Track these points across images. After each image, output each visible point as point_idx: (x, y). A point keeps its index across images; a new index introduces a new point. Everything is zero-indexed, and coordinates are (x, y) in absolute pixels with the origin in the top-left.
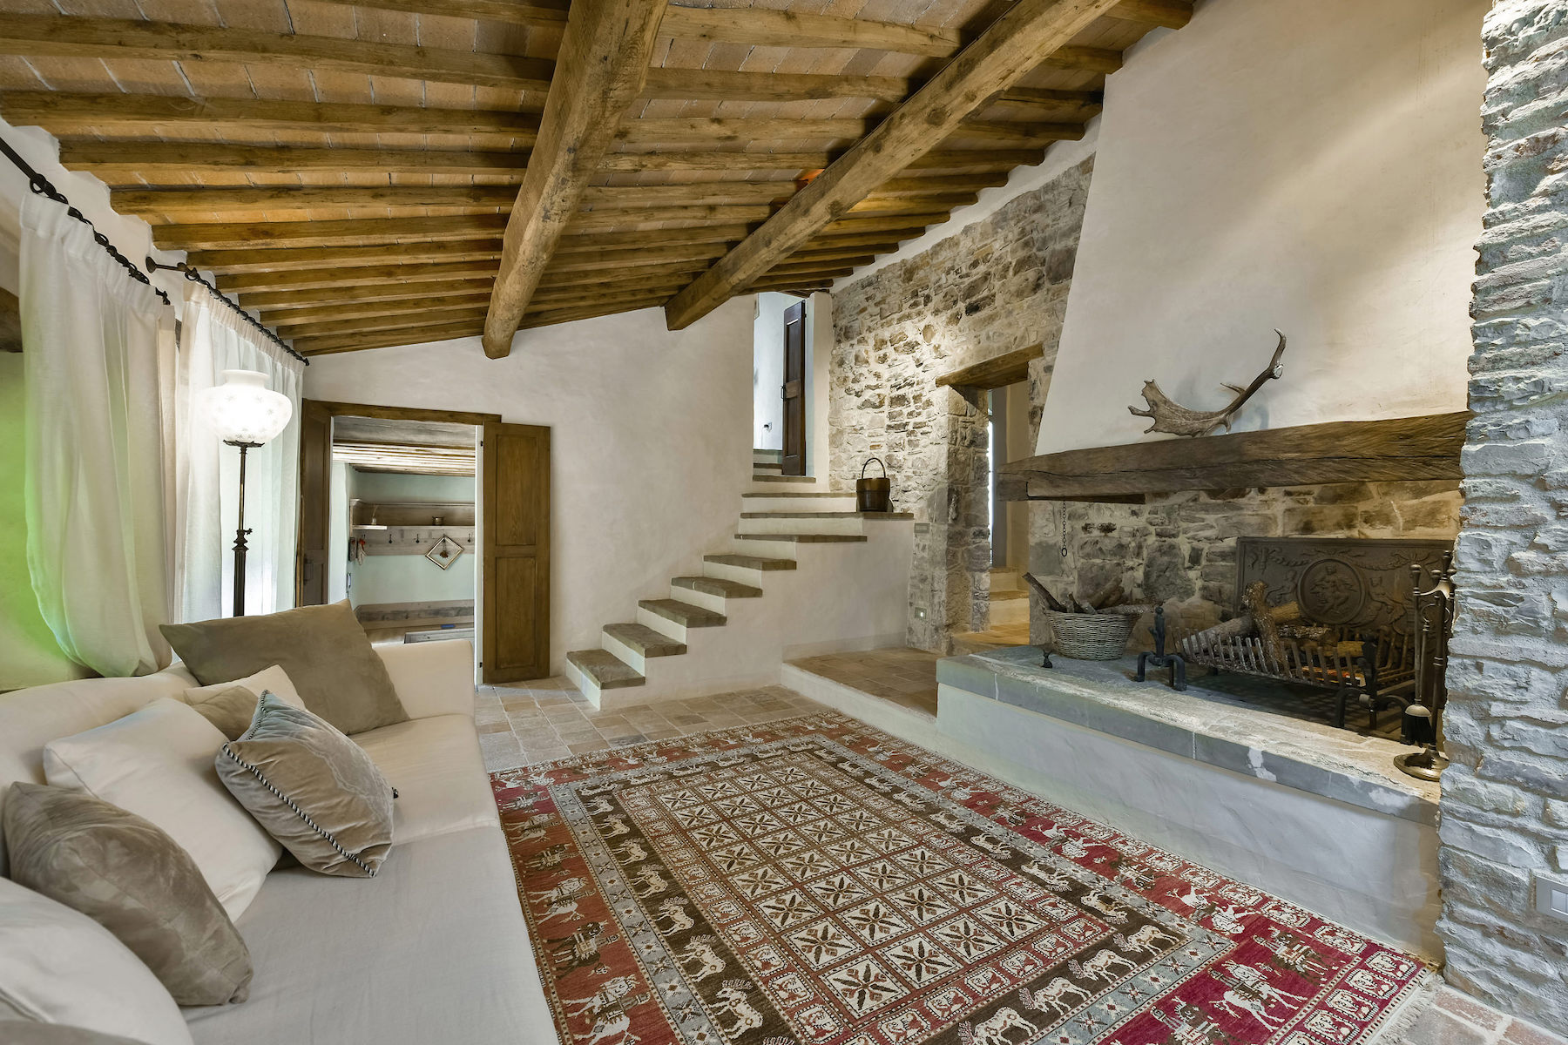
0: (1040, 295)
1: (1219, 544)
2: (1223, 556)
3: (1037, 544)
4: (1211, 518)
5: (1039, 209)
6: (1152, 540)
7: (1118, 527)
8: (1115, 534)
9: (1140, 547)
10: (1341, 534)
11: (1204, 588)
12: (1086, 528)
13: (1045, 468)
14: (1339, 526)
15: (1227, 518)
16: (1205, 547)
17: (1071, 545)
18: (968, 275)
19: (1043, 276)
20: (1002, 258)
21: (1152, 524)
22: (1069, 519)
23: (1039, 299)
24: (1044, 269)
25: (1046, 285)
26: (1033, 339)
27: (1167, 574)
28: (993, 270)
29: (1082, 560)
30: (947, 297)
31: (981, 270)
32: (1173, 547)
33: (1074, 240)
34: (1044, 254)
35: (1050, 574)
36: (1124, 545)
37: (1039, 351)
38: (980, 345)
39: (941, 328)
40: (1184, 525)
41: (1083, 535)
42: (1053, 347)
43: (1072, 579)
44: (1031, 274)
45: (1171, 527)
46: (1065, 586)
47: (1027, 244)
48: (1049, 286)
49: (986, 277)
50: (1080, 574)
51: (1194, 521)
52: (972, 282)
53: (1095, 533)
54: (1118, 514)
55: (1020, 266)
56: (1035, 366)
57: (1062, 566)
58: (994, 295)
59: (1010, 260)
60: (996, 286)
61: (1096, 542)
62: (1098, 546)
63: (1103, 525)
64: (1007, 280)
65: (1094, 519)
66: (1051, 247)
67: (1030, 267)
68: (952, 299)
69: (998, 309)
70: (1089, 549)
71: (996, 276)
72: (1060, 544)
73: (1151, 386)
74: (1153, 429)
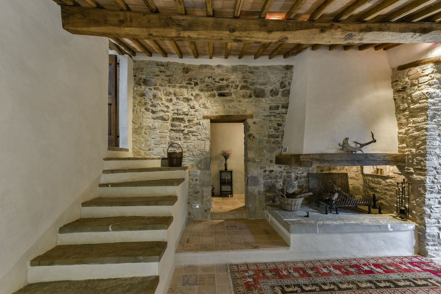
0: (251, 99)
1: (302, 175)
2: (304, 177)
3: (251, 177)
4: (301, 168)
5: (252, 72)
6: (284, 174)
7: (275, 171)
8: (273, 173)
10: (328, 172)
12: (265, 171)
13: (318, 158)
14: (328, 170)
15: (305, 169)
16: (299, 175)
17: (261, 176)
18: (218, 82)
19: (252, 94)
20: (235, 82)
21: (285, 170)
22: (261, 168)
23: (251, 100)
24: (252, 92)
25: (253, 97)
26: (249, 112)
27: (290, 183)
28: (230, 85)
29: (264, 181)
30: (208, 87)
31: (225, 83)
32: (291, 176)
33: (264, 87)
34: (252, 87)
35: (256, 185)
36: (277, 176)
37: (251, 117)
38: (225, 108)
39: (205, 97)
40: (294, 170)
41: (264, 173)
42: (257, 117)
43: (261, 186)
44: (249, 92)
45: (290, 170)
46: (259, 189)
47: (246, 81)
48: (254, 98)
49: (228, 86)
50: (264, 185)
51: (297, 169)
52: (220, 85)
53: (267, 172)
54: (275, 167)
55: (243, 87)
56: (250, 121)
57: (259, 183)
58: (232, 93)
59: (238, 84)
60: (233, 90)
61: (268, 175)
62: (269, 176)
63: (270, 170)
64: (237, 90)
65: (267, 169)
66: (255, 86)
67: (247, 89)
68: (211, 88)
69: (234, 99)
70: (267, 177)
71: (233, 87)
72: (258, 176)
73: (347, 139)
74: (342, 149)
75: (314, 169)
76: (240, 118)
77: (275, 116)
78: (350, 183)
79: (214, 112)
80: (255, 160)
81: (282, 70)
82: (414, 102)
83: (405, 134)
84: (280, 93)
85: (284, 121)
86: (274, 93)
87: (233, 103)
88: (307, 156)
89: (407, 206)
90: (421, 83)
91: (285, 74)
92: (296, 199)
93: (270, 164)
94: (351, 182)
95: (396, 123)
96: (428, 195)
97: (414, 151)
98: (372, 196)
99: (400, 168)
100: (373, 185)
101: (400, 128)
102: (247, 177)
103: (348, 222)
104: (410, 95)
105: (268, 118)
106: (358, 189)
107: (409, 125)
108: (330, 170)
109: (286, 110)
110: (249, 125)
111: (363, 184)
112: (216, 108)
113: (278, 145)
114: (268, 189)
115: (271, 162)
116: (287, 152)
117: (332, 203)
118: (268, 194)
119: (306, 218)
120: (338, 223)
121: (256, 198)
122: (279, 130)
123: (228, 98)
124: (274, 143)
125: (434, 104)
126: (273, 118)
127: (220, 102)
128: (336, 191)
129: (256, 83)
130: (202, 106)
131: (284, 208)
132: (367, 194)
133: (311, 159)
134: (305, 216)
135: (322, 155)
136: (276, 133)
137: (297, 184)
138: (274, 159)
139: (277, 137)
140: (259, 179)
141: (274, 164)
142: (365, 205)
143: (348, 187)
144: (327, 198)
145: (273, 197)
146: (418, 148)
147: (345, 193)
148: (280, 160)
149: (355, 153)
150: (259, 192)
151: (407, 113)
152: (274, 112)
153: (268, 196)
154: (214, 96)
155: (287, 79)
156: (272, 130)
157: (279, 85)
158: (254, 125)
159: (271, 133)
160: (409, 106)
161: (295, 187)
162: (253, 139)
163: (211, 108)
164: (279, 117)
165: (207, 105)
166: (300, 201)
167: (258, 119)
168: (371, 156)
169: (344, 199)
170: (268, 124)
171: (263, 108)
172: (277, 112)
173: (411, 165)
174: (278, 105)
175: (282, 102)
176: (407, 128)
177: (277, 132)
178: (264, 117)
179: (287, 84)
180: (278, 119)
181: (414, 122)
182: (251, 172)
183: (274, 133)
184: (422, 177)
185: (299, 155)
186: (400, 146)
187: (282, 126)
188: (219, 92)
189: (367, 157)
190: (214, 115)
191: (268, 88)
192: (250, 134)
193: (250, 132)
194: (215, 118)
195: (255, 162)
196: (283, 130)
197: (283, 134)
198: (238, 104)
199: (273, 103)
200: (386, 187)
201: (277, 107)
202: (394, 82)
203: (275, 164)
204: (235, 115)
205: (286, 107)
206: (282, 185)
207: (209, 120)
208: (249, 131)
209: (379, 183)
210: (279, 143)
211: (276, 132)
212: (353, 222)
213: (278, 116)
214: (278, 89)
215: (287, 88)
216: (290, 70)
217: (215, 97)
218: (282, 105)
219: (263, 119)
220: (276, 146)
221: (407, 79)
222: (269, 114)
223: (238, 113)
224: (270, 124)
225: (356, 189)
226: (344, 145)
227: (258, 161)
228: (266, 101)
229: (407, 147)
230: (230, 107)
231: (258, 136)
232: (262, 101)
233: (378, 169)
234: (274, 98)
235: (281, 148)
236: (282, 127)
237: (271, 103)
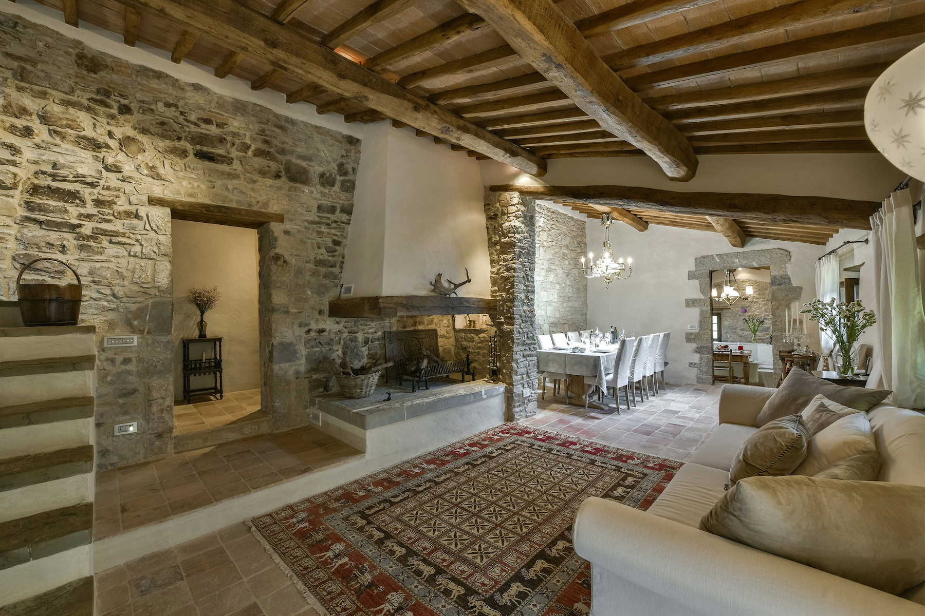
0: (278, 182)
1: (375, 335)
2: (378, 339)
3: (279, 343)
4: (373, 324)
5: (281, 127)
6: (345, 335)
7: (327, 330)
8: (325, 334)
9: (340, 339)
10: (412, 329)
11: (369, 354)
12: (309, 331)
14: (412, 326)
15: (380, 324)
16: (370, 336)
17: (301, 342)
18: (196, 124)
19: (281, 172)
20: (240, 136)
21: (346, 328)
22: (300, 326)
23: (279, 185)
24: (282, 167)
25: (284, 179)
26: (274, 208)
27: (355, 350)
28: (229, 138)
29: (308, 350)
30: (165, 127)
31: (213, 130)
32: (356, 338)
33: (307, 165)
34: (283, 158)
35: (289, 361)
36: (332, 339)
37: (280, 219)
38: (215, 189)
39: (153, 150)
40: (362, 327)
41: (306, 336)
42: (292, 221)
43: (302, 362)
44: (274, 166)
45: (356, 328)
46: (297, 367)
47: (266, 142)
48: (286, 180)
49: (222, 140)
50: (307, 359)
51: (367, 325)
52: (201, 133)
53: (313, 334)
54: (328, 323)
55: (259, 153)
56: (276, 228)
57: (297, 355)
58: (233, 159)
59: (249, 142)
60: (234, 153)
61: (315, 339)
62: (317, 341)
63: (319, 329)
64: (247, 156)
65: (313, 326)
66: (288, 157)
67: (271, 160)
68: (175, 133)
69: (238, 172)
70: (312, 343)
71: (236, 146)
72: (294, 342)
73: (440, 275)
74: (433, 291)
75: (392, 324)
76: (254, 219)
77: (328, 225)
78: (440, 344)
79: (182, 193)
80: (288, 308)
81: (341, 142)
82: (505, 236)
83: (496, 274)
84: (338, 185)
85: (345, 238)
86: (326, 180)
87: (235, 182)
88: (389, 299)
89: (498, 364)
90: (510, 214)
91: (348, 151)
92: (370, 375)
93: (320, 317)
94: (441, 342)
95: (488, 259)
96: (515, 349)
97: (504, 296)
98: (465, 359)
99: (493, 318)
100: (465, 343)
101: (492, 267)
102: (271, 345)
103: (441, 397)
104: (501, 226)
105: (315, 226)
106: (449, 352)
107: (500, 263)
108: (415, 326)
109: (349, 218)
110: (276, 235)
111: (454, 344)
112: (190, 183)
113: (334, 282)
114: (315, 367)
115: (321, 312)
116: (352, 295)
117: (420, 373)
118: (314, 377)
119: (387, 403)
120: (430, 400)
121: (291, 386)
122: (336, 253)
123: (224, 167)
124: (325, 276)
125: (520, 241)
126: (323, 229)
127: (201, 172)
128: (424, 355)
129: (292, 153)
130: (146, 172)
131: (348, 396)
132: (459, 357)
133: (395, 304)
134: (384, 400)
135: (409, 298)
136: (330, 259)
137: (367, 352)
138: (326, 308)
139: (332, 266)
140: (297, 347)
141: (326, 317)
142: (458, 372)
143: (438, 350)
144: (413, 369)
145: (325, 380)
146: (507, 292)
147: (435, 358)
148: (338, 309)
149: (448, 296)
150: (297, 373)
151: (498, 247)
152: (326, 217)
153: (314, 380)
154: (183, 154)
155: (349, 160)
156: (323, 251)
157: (336, 168)
158: (286, 237)
159: (321, 257)
160: (500, 240)
161: (363, 358)
162: (285, 265)
163: (172, 180)
164: (335, 228)
165: (161, 171)
166: (374, 378)
167: (295, 227)
168: (466, 301)
169: (435, 366)
170: (314, 239)
171: (306, 206)
172: (333, 217)
173: (502, 313)
174: (334, 204)
175: (341, 202)
176: (498, 267)
177: (333, 256)
178: (306, 224)
179: (350, 170)
180: (333, 231)
181: (505, 260)
182: (279, 335)
183: (326, 257)
184: (511, 327)
185: (377, 298)
186: (493, 289)
187: (340, 246)
188: (198, 147)
189: (461, 303)
190: (184, 199)
191: (316, 169)
192: (276, 254)
193: (278, 250)
194: (187, 208)
195: (287, 312)
196: (343, 254)
197: (342, 260)
198: (250, 186)
199: (325, 200)
200: (479, 345)
201: (332, 210)
202: (487, 206)
203: (329, 316)
204: (242, 209)
205: (348, 211)
206: (341, 356)
207: (168, 210)
208: (275, 248)
209: (472, 340)
210: (335, 277)
211: (330, 256)
212: (447, 395)
213: (334, 225)
214: (334, 176)
215: (350, 177)
216: (355, 145)
217: (187, 156)
218: (342, 206)
219: (306, 228)
220: (331, 283)
221: (498, 205)
222: (317, 219)
223: (250, 205)
224: (319, 240)
225: (447, 351)
226: (436, 284)
227: (295, 311)
228: (312, 192)
229: (499, 290)
230: (227, 189)
231: (294, 261)
232: (304, 192)
233: (470, 321)
234: (327, 191)
235: (339, 286)
236: (341, 248)
237: (321, 198)
